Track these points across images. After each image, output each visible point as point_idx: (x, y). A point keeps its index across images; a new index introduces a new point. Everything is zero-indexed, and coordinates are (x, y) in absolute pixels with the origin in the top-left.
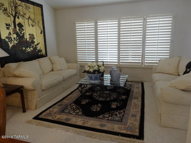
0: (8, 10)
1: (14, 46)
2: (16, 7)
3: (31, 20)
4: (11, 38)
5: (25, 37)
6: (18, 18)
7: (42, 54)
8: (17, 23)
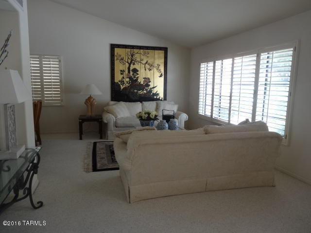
0: (124, 59)
1: (125, 88)
2: (132, 56)
3: (149, 64)
4: (124, 81)
5: (139, 81)
6: (134, 64)
7: (158, 98)
8: (131, 68)
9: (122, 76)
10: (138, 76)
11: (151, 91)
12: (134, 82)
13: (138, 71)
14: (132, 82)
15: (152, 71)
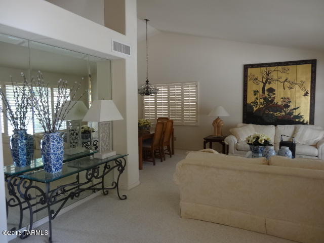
0: (258, 79)
1: (258, 110)
2: (268, 74)
3: (289, 82)
4: (257, 102)
5: (275, 101)
6: (270, 83)
7: (301, 121)
8: (266, 88)
9: (255, 97)
10: (274, 96)
11: (291, 113)
12: (269, 102)
13: (274, 90)
14: (267, 103)
15: (293, 90)
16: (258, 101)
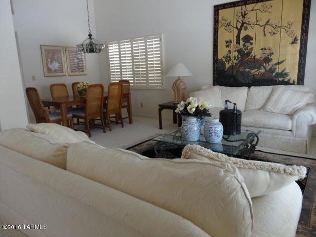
0: (232, 24)
1: (232, 67)
2: (244, 16)
3: (271, 25)
4: (230, 57)
5: (253, 54)
6: (246, 29)
7: (286, 80)
8: (242, 36)
9: (228, 49)
10: (252, 46)
11: (272, 70)
12: (244, 55)
13: (251, 39)
14: (242, 57)
15: (277, 36)
16: (231, 55)
